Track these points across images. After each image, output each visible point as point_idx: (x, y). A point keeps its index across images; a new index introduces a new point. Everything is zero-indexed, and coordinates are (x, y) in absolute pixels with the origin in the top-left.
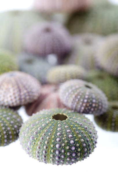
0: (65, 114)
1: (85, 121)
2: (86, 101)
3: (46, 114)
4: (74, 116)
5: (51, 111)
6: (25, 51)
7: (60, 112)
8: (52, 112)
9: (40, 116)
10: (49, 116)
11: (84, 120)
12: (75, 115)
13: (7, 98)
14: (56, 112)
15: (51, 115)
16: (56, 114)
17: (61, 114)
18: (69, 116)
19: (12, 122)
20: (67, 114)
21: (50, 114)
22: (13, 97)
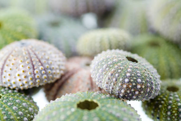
0: (95, 101)
1: (124, 111)
2: (127, 80)
3: (68, 100)
4: (108, 103)
5: (75, 96)
6: (51, 10)
7: (89, 98)
8: (77, 98)
9: (59, 104)
10: (71, 105)
11: (123, 109)
12: (110, 102)
13: (15, 78)
14: (83, 98)
15: (74, 103)
16: (82, 100)
17: (89, 100)
18: (101, 103)
19: (20, 113)
20: (99, 100)
21: (73, 101)
22: (23, 77)
